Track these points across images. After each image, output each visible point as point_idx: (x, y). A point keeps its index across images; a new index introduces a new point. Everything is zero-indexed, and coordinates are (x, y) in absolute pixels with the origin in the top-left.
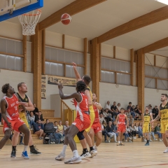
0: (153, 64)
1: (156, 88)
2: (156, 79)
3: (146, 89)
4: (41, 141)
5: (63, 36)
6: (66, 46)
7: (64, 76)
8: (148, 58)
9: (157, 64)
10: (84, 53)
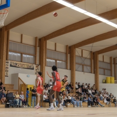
0: (81, 55)
1: (83, 71)
2: (83, 65)
3: (76, 72)
4: (4, 105)
5: (22, 35)
6: (23, 42)
7: (21, 61)
8: (78, 52)
9: (84, 56)
10: (35, 47)
